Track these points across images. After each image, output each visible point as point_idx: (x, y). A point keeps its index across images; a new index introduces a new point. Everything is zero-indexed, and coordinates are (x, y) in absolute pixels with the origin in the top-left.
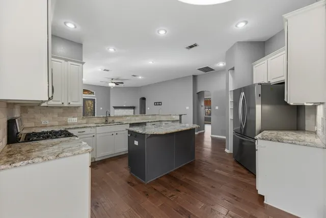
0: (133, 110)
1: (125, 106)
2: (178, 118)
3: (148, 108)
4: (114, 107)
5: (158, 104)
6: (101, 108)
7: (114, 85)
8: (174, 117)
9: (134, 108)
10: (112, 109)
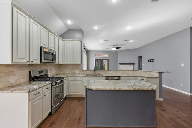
0: (132, 66)
1: (127, 63)
2: (157, 75)
3: (144, 65)
4: (120, 64)
5: (151, 61)
6: (112, 65)
7: (115, 49)
8: (154, 73)
9: (133, 64)
10: (119, 64)
